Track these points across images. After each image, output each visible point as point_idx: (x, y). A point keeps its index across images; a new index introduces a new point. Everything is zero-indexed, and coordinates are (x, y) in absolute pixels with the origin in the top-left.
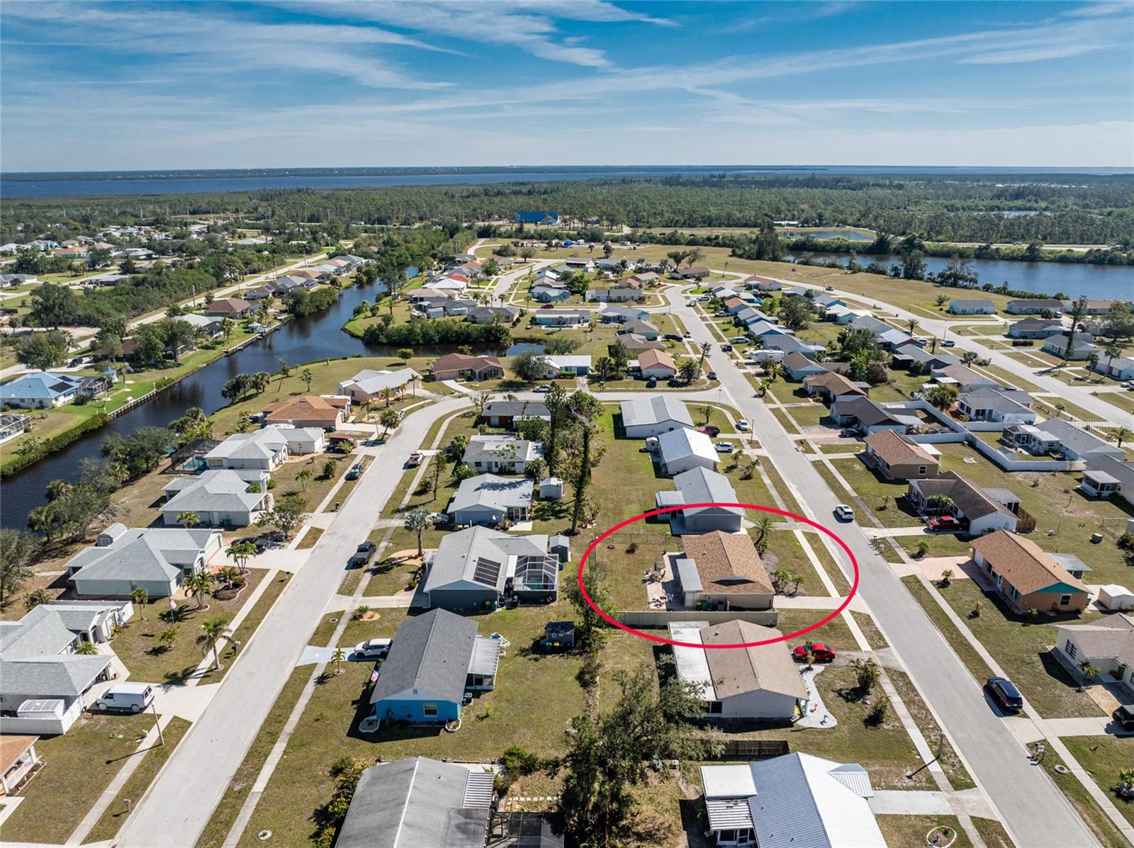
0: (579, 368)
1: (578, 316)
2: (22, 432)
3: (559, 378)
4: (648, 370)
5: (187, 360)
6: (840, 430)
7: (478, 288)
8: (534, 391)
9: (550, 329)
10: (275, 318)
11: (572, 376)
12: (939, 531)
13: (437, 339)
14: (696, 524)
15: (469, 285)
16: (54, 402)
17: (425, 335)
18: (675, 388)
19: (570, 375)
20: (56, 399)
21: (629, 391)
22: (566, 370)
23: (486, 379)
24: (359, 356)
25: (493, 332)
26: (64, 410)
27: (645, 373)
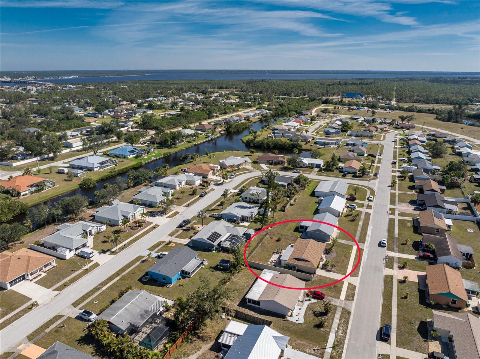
0: (317, 165)
1: (335, 142)
2: (114, 165)
3: (307, 168)
4: (346, 169)
5: (179, 146)
6: (414, 207)
7: (305, 126)
8: (293, 172)
9: (320, 146)
10: (220, 133)
11: (313, 168)
12: (422, 259)
13: (272, 146)
15: (302, 124)
16: (128, 156)
17: (268, 144)
18: (354, 178)
19: (312, 167)
21: (333, 177)
22: (311, 165)
23: (277, 165)
24: (239, 151)
25: (295, 146)
26: (131, 160)
27: (344, 170)
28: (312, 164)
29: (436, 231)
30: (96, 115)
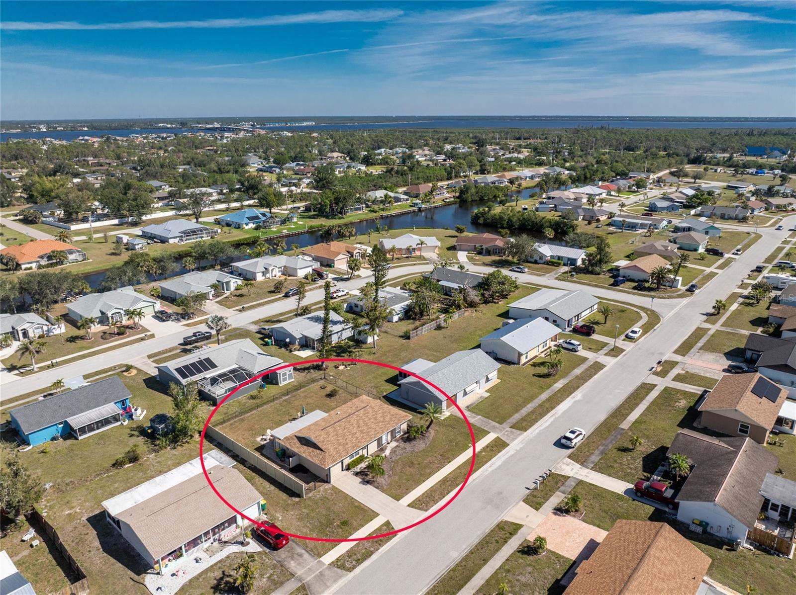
0: (569, 259)
1: (650, 222)
3: (548, 264)
4: (626, 271)
5: (350, 216)
6: (730, 363)
7: (618, 196)
8: (510, 270)
9: (615, 230)
10: (443, 200)
11: (558, 265)
12: (642, 496)
13: (517, 225)
14: (407, 393)
16: (244, 226)
19: (557, 263)
20: (247, 224)
23: (489, 255)
27: (622, 272)
28: (559, 258)
29: (741, 431)
30: (273, 169)
